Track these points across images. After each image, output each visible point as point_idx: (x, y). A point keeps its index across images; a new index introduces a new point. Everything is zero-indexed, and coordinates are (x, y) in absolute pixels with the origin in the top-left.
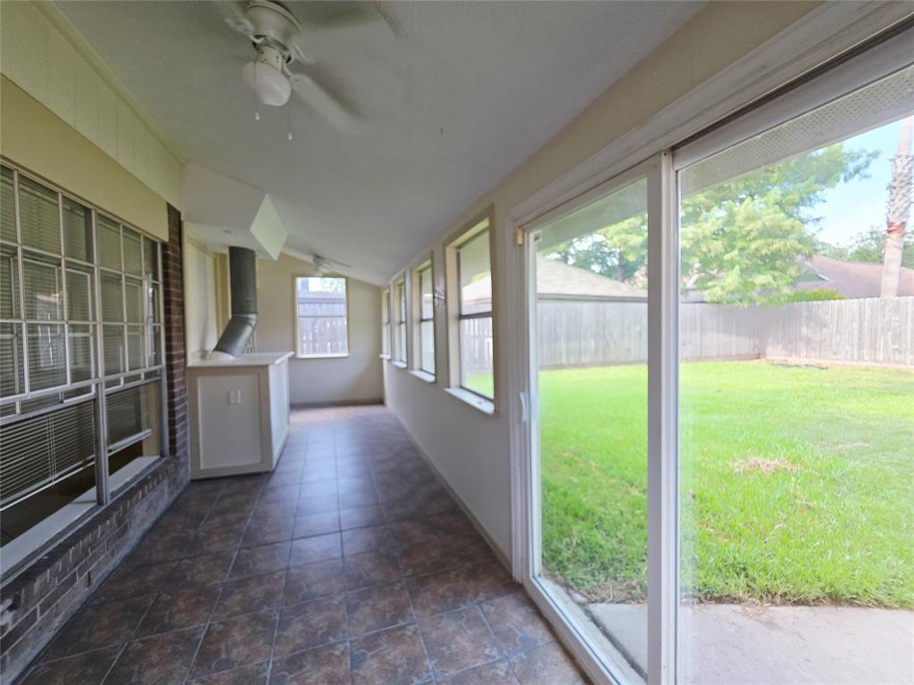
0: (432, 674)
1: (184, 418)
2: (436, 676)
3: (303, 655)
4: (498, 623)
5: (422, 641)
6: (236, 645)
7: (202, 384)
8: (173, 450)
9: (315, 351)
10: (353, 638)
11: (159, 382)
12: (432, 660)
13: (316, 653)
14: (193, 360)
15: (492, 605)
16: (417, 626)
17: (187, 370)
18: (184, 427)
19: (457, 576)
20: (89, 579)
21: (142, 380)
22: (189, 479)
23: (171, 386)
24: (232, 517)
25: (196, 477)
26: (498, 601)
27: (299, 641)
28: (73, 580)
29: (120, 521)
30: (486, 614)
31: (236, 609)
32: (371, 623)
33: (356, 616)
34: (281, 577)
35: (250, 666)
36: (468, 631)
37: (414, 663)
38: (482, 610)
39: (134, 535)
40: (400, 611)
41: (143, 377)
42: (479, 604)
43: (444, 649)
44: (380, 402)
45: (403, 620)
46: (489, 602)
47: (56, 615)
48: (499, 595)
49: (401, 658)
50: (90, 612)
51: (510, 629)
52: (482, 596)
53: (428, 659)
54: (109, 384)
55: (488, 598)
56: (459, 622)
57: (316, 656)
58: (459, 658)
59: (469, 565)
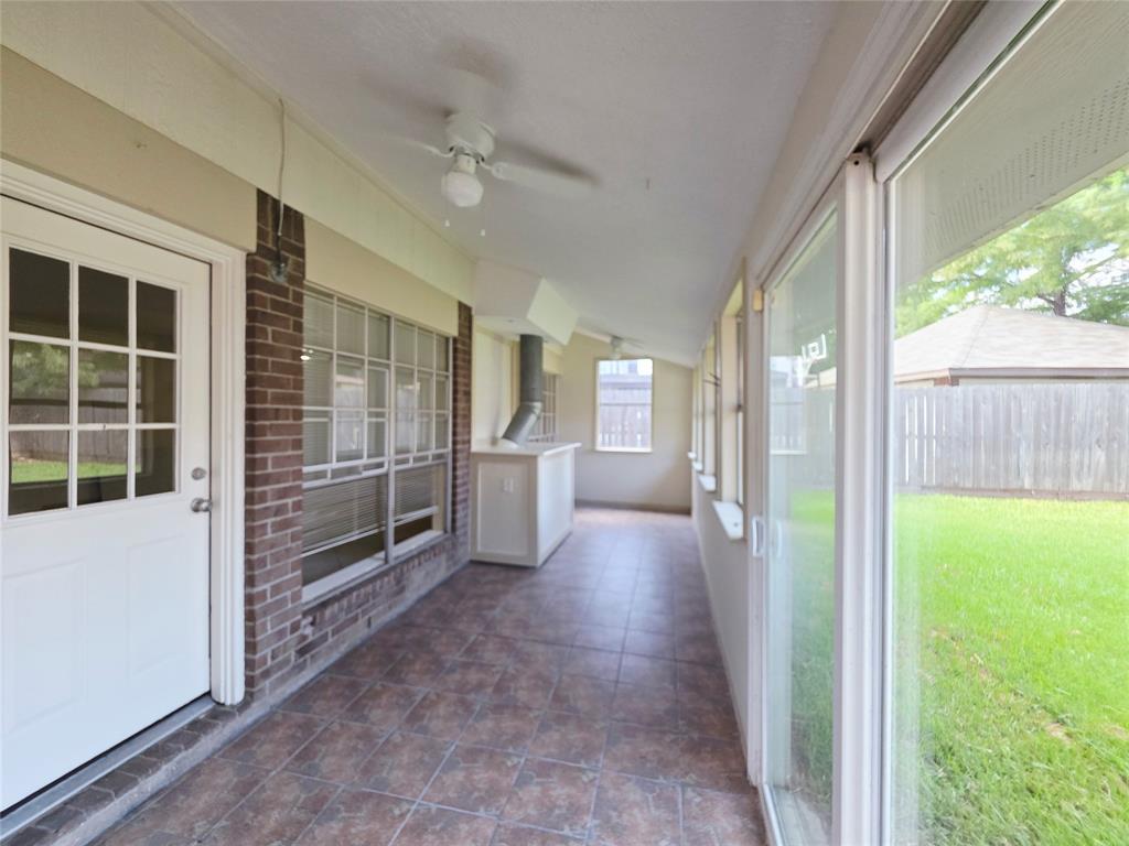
0: (587, 832)
1: (465, 500)
2: (590, 837)
3: (481, 751)
4: (694, 818)
5: (595, 793)
6: (438, 717)
7: (482, 470)
8: (454, 529)
9: (623, 445)
10: (530, 757)
11: (445, 464)
12: (594, 817)
13: (492, 755)
14: (475, 448)
15: (700, 795)
16: (598, 775)
17: (470, 455)
18: (465, 508)
19: (673, 741)
20: (369, 623)
21: (430, 462)
22: (468, 558)
23: (454, 469)
24: (486, 602)
25: (474, 558)
26: (710, 793)
27: (485, 737)
28: (355, 619)
29: (398, 581)
30: (686, 802)
31: (453, 687)
32: (553, 750)
33: (543, 737)
34: (497, 672)
35: (440, 740)
36: (652, 808)
37: (575, 811)
38: (683, 794)
39: (411, 597)
40: (588, 752)
41: (430, 458)
42: (684, 786)
43: (614, 814)
44: (687, 512)
45: (586, 762)
46: (698, 789)
47: (343, 642)
48: (715, 785)
49: (564, 800)
50: (364, 649)
51: (707, 834)
52: (692, 778)
53: (591, 815)
54: (398, 462)
55: (698, 784)
56: (647, 794)
57: (491, 757)
58: (625, 833)
59: (696, 736)
